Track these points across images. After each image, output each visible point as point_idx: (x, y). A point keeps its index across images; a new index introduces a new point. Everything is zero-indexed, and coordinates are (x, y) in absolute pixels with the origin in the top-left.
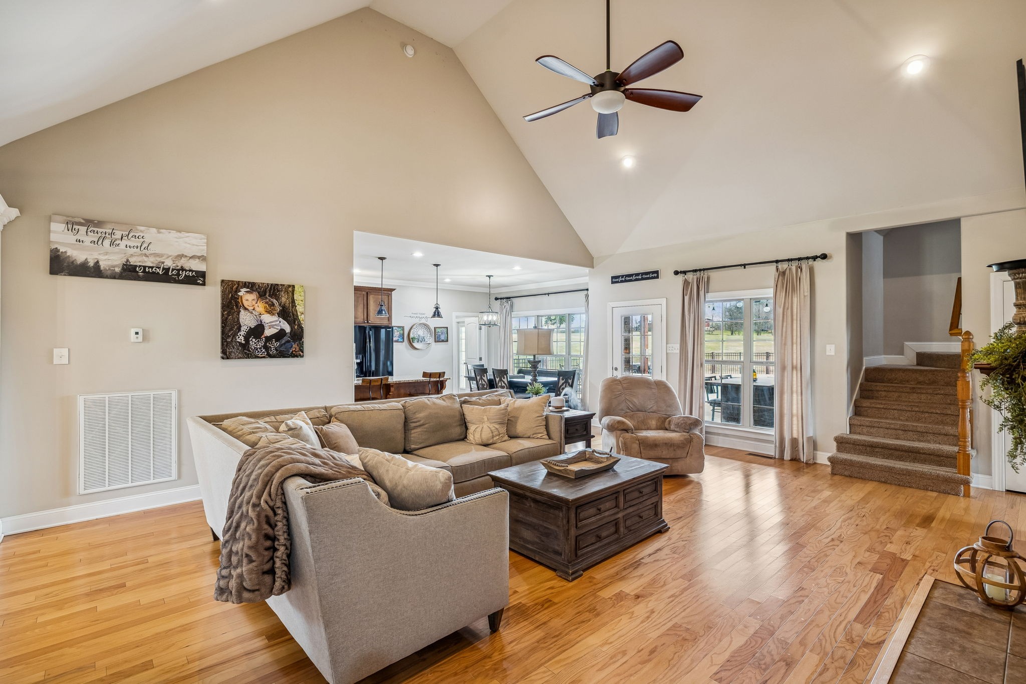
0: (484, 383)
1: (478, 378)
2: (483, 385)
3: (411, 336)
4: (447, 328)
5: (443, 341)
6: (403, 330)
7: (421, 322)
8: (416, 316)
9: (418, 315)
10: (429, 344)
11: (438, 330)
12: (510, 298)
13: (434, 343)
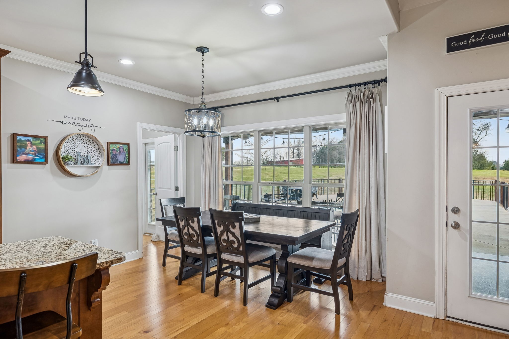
0: (191, 232)
1: (182, 224)
2: (191, 236)
3: (62, 153)
4: (128, 144)
5: (121, 164)
6: (46, 143)
7: (81, 132)
8: (72, 121)
9: (77, 121)
10: (98, 167)
11: (112, 147)
12: (218, 108)
13: (106, 167)
